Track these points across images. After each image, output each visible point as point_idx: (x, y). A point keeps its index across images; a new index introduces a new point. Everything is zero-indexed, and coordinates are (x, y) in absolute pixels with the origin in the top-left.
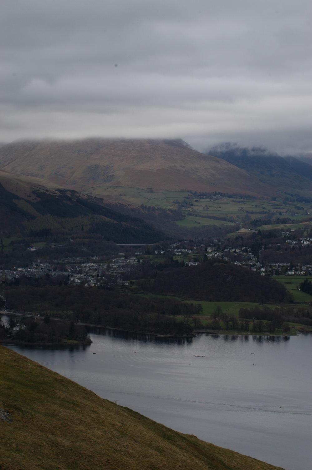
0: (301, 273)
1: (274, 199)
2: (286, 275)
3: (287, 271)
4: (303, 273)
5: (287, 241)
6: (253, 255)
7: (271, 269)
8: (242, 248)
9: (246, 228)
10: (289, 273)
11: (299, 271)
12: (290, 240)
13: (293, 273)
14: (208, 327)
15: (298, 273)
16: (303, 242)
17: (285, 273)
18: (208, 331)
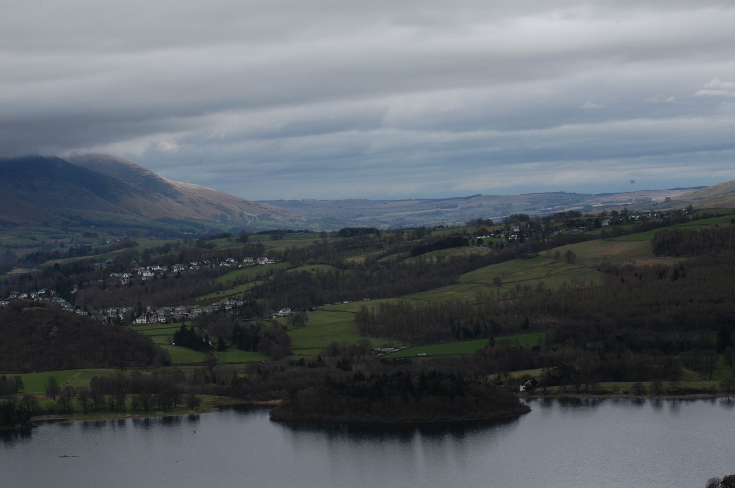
0: (159, 320)
1: (46, 224)
2: (133, 325)
3: (134, 318)
4: (162, 320)
5: (111, 275)
6: (63, 298)
7: (105, 318)
8: (37, 291)
9: (21, 267)
10: (138, 321)
11: (155, 317)
12: (116, 272)
13: (144, 321)
14: (51, 411)
15: (153, 320)
16: (142, 274)
17: (131, 322)
18: (53, 417)
